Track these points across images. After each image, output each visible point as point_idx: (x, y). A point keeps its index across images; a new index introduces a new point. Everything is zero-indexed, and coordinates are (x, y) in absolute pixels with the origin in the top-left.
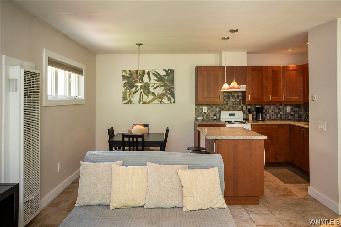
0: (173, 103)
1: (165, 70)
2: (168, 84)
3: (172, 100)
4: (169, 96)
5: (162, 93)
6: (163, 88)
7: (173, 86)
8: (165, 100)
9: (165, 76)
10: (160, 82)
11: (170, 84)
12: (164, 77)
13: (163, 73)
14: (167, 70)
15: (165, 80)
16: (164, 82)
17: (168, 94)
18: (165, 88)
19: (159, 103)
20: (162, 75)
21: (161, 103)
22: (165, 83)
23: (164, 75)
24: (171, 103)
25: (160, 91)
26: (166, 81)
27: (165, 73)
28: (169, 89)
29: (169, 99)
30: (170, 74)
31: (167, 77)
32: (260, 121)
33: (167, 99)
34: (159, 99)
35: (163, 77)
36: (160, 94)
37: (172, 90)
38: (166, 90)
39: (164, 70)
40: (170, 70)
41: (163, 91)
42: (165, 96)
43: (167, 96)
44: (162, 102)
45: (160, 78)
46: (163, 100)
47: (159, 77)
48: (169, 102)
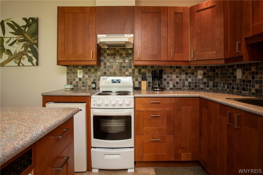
0: (35, 65)
1: (25, 19)
2: (29, 38)
3: (35, 61)
4: (30, 55)
5: (21, 51)
6: (22, 44)
7: (36, 42)
8: (25, 61)
9: (25, 27)
10: (18, 36)
11: (31, 38)
12: (24, 29)
13: (22, 23)
14: (28, 18)
15: (25, 33)
16: (23, 36)
17: (29, 52)
18: (25, 44)
19: (17, 65)
20: (21, 26)
21: (19, 65)
22: (25, 37)
23: (23, 26)
24: (33, 65)
25: (17, 47)
26: (26, 35)
27: (25, 23)
28: (30, 45)
29: (30, 60)
30: (31, 24)
31: (27, 28)
32: (157, 91)
33: (27, 59)
34: (16, 59)
35: (22, 28)
36: (18, 52)
37: (35, 46)
38: (26, 46)
39: (23, 19)
40: (32, 18)
41: (22, 48)
42: (24, 55)
43: (27, 55)
44: (21, 64)
45: (18, 31)
46: (22, 61)
47: (16, 28)
48: (30, 64)
